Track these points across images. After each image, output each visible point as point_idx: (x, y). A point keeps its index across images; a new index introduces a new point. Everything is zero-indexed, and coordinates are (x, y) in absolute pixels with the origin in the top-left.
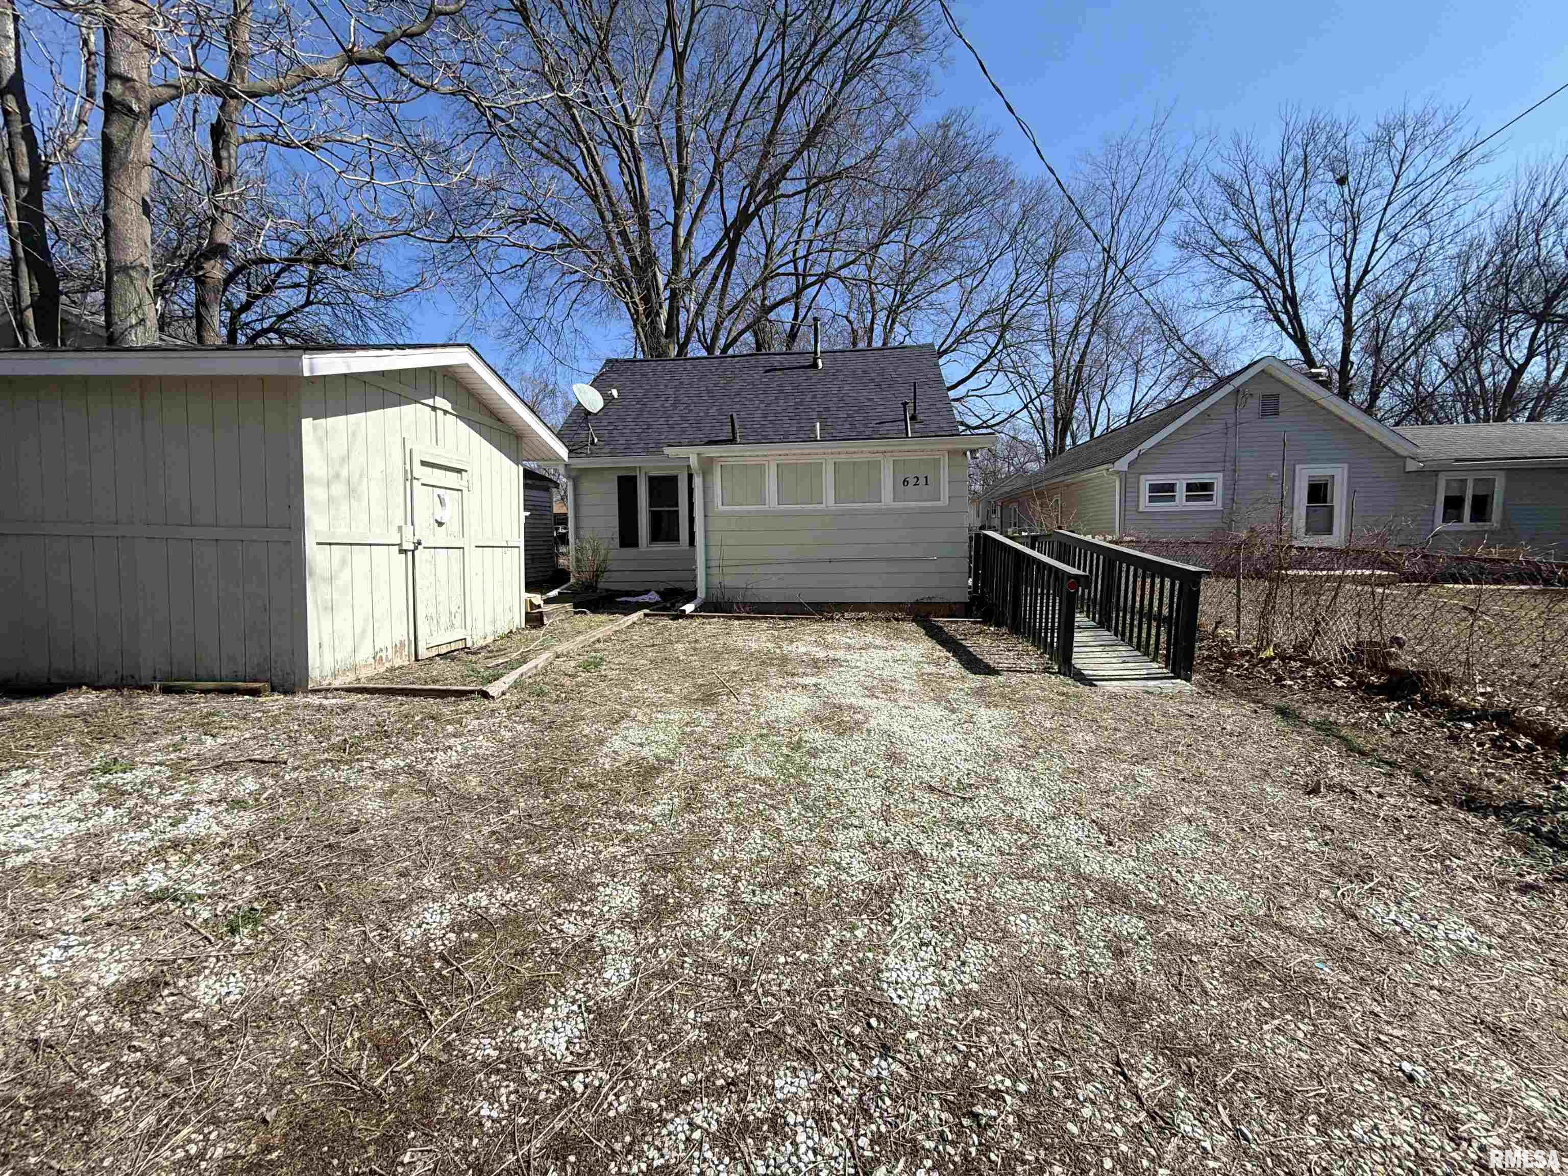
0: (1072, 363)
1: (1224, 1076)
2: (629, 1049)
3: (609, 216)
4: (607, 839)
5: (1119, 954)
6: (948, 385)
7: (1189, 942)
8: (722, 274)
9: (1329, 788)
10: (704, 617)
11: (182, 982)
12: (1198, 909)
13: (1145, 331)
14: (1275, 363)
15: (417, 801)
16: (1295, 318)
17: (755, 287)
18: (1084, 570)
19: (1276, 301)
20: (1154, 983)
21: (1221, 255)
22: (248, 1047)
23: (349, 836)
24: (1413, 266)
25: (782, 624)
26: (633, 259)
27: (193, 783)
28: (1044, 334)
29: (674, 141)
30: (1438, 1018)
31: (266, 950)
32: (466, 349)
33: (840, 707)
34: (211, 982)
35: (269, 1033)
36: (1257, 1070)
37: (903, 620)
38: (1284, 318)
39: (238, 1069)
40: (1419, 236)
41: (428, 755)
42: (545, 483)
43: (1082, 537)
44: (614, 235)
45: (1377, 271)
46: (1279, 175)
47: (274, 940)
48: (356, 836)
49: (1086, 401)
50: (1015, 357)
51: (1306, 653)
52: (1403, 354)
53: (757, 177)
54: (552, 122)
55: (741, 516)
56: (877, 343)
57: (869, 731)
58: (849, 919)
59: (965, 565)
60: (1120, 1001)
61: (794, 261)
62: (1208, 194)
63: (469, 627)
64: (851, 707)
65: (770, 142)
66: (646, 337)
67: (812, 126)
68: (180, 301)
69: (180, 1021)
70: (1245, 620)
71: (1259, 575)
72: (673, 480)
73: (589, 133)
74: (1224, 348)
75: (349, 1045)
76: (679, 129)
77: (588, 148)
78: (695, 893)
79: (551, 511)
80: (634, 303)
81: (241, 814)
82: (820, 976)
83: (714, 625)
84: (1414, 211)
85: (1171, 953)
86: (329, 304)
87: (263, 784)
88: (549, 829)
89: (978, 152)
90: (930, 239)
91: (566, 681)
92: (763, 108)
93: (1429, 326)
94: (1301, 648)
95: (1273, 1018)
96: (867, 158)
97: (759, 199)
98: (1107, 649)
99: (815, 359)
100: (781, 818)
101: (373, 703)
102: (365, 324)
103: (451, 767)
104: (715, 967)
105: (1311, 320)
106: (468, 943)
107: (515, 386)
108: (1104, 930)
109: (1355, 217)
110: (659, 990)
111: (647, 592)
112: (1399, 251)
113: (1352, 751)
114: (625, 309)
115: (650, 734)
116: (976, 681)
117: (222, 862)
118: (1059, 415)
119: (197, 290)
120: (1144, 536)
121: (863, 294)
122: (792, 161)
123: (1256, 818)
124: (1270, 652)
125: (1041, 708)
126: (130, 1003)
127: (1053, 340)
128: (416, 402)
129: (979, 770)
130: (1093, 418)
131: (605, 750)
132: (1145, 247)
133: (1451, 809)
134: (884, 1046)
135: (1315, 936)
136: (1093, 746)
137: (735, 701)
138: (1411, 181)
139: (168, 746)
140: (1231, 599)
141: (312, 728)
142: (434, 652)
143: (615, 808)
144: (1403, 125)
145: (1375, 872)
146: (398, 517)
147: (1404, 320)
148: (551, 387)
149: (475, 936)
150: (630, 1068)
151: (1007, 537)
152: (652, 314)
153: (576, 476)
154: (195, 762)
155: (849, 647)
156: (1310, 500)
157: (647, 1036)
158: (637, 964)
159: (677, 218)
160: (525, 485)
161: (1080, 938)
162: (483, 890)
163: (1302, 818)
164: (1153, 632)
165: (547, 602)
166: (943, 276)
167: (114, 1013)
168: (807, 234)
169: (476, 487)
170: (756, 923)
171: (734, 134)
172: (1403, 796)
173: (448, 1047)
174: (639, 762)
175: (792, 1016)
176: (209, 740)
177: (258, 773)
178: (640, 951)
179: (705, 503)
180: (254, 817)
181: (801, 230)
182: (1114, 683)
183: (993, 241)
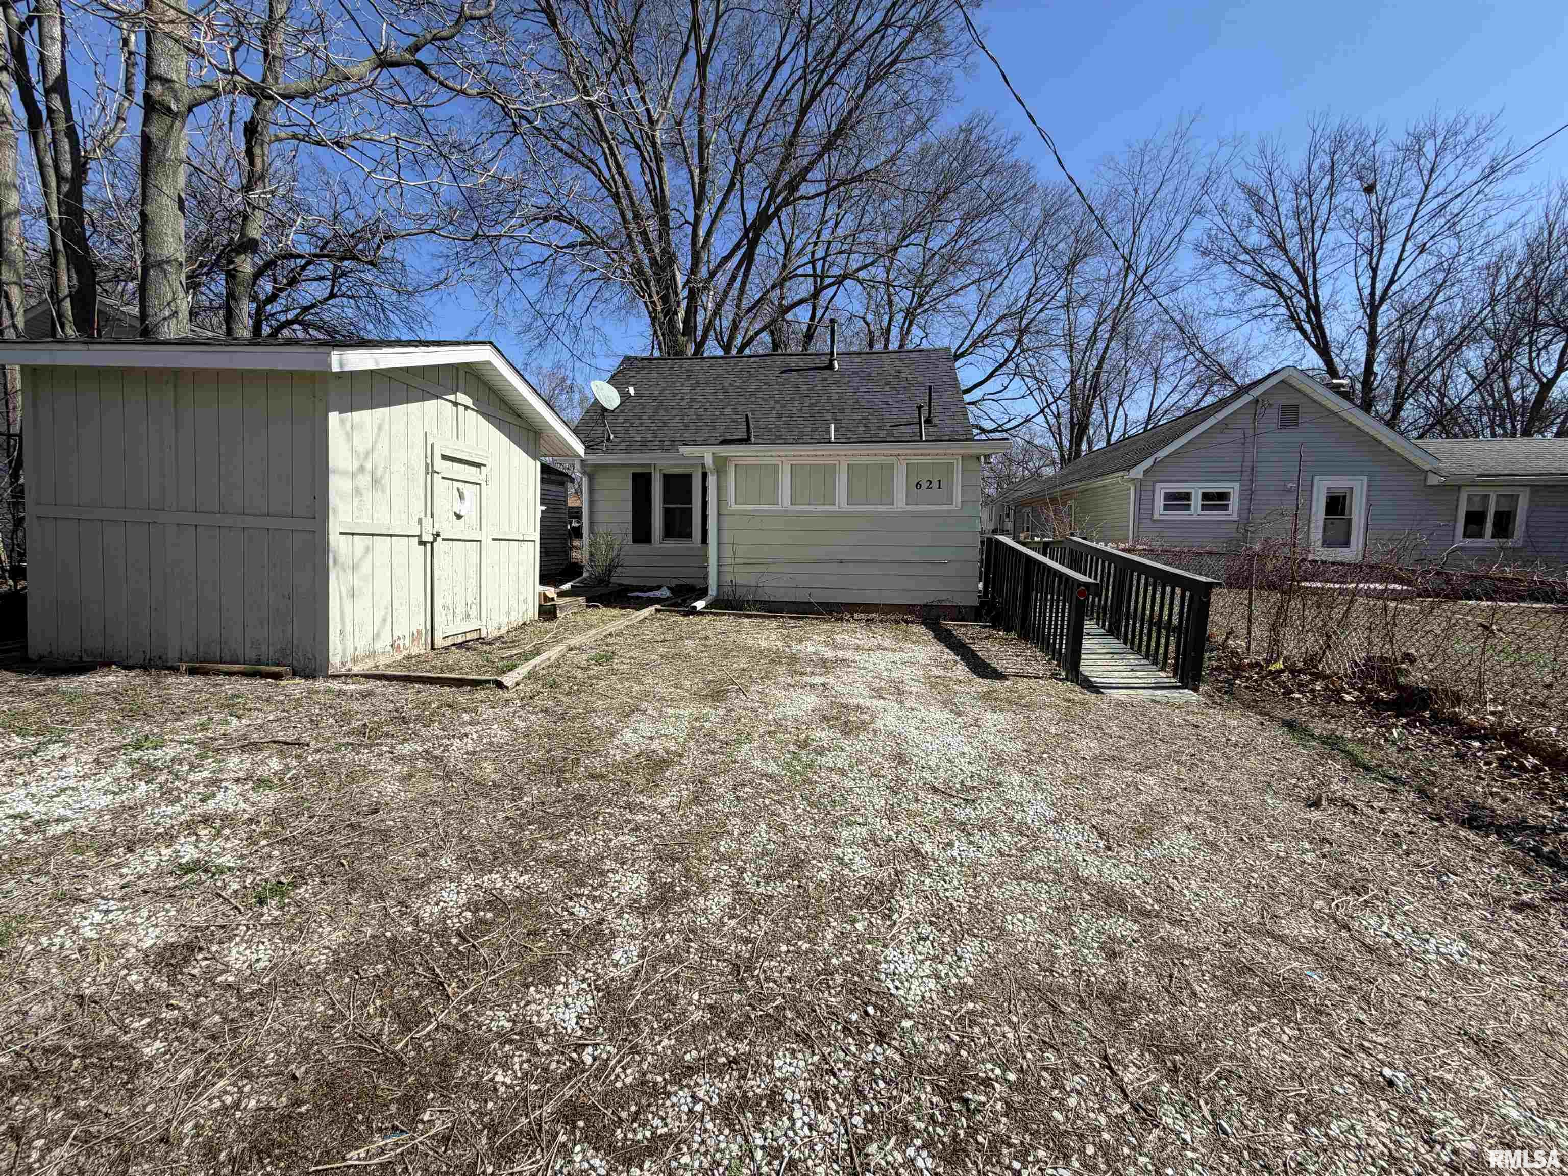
0: (1090, 368)
1: (1207, 1074)
2: (636, 1026)
3: (630, 215)
4: (618, 829)
5: (1112, 955)
6: (963, 388)
7: (1181, 946)
8: (741, 274)
9: (1331, 801)
10: (715, 614)
11: (214, 948)
12: (1193, 915)
13: (1166, 337)
14: (1296, 374)
15: (435, 786)
16: (1319, 328)
17: (773, 287)
18: (1096, 579)
19: (1299, 310)
20: (1145, 984)
21: (1244, 262)
22: (277, 1009)
23: (370, 817)
24: (1440, 276)
25: (792, 623)
26: (653, 260)
27: (220, 761)
28: (1062, 339)
29: (696, 140)
30: (1423, 1028)
31: (292, 920)
32: (488, 347)
33: (847, 707)
34: (242, 949)
35: (296, 998)
36: (1241, 1070)
37: (912, 622)
38: (1307, 327)
39: (268, 1030)
40: (1448, 246)
41: (445, 741)
42: (560, 478)
43: (1094, 544)
44: (634, 235)
45: (1404, 281)
46: (1306, 182)
47: (300, 912)
48: (377, 817)
49: (1104, 408)
50: (1032, 361)
51: (1316, 667)
52: (1428, 366)
53: (777, 178)
54: (576, 122)
55: (753, 515)
56: (894, 345)
57: (875, 731)
58: (850, 912)
59: (976, 569)
60: (1111, 1000)
61: (813, 263)
62: (1232, 201)
63: (484, 619)
64: (858, 707)
65: (791, 144)
66: (663, 335)
67: (833, 128)
68: (207, 292)
69: (214, 984)
70: (1256, 631)
71: (1272, 586)
72: (688, 477)
73: (612, 133)
74: (1244, 356)
75: (371, 1011)
76: (701, 131)
77: (610, 148)
78: (702, 883)
79: (566, 505)
80: (653, 302)
81: (266, 792)
82: (820, 966)
83: (725, 622)
84: (1443, 221)
85: (1164, 956)
86: (353, 297)
87: (286, 765)
88: (561, 816)
89: (1000, 156)
90: (949, 243)
91: (579, 674)
92: (785, 109)
93: (1455, 338)
94: (1312, 661)
95: (1259, 1021)
96: (886, 162)
97: (779, 200)
98: (1116, 657)
99: (831, 361)
100: (786, 814)
101: (391, 689)
102: (387, 318)
103: (467, 753)
104: (719, 953)
105: (1335, 329)
106: (483, 921)
107: (533, 380)
108: (1099, 932)
109: (1383, 226)
110: (666, 973)
111: (659, 588)
112: (1427, 261)
113: (1357, 765)
114: (643, 307)
115: (659, 727)
116: (983, 685)
117: (250, 837)
118: (1075, 420)
119: (227, 283)
120: (1157, 545)
121: (880, 295)
122: (812, 163)
123: (1254, 828)
124: (1279, 665)
125: (1046, 714)
126: (168, 965)
127: (1071, 345)
128: (438, 397)
129: (984, 773)
130: (1110, 424)
131: (616, 742)
132: (1166, 254)
133: (1453, 826)
134: (880, 1033)
135: (1307, 945)
136: (1097, 753)
137: (744, 698)
138: (1441, 189)
139: (196, 726)
140: (1242, 610)
141: (333, 712)
142: (449, 642)
143: (625, 798)
144: (1434, 135)
145: (1370, 885)
146: (418, 508)
147: (1429, 333)
148: (568, 382)
149: (490, 915)
150: (636, 1045)
151: (1018, 542)
152: (670, 313)
153: (592, 472)
154: (221, 741)
155: (857, 648)
156: (1328, 512)
157: (653, 1014)
158: (645, 948)
159: (697, 218)
160: (542, 479)
161: (1075, 938)
162: (498, 872)
163: (1302, 830)
164: (1163, 641)
165: (561, 594)
166: (961, 279)
167: (152, 973)
168: (826, 235)
169: (494, 483)
170: (760, 913)
171: (756, 136)
172: (1406, 812)
173: (464, 1017)
174: (648, 754)
175: (793, 1002)
176: (234, 721)
177: (282, 754)
178: (648, 935)
179: (719, 501)
180: (279, 796)
181: (820, 231)
182: (1121, 691)
183: (1012, 246)
